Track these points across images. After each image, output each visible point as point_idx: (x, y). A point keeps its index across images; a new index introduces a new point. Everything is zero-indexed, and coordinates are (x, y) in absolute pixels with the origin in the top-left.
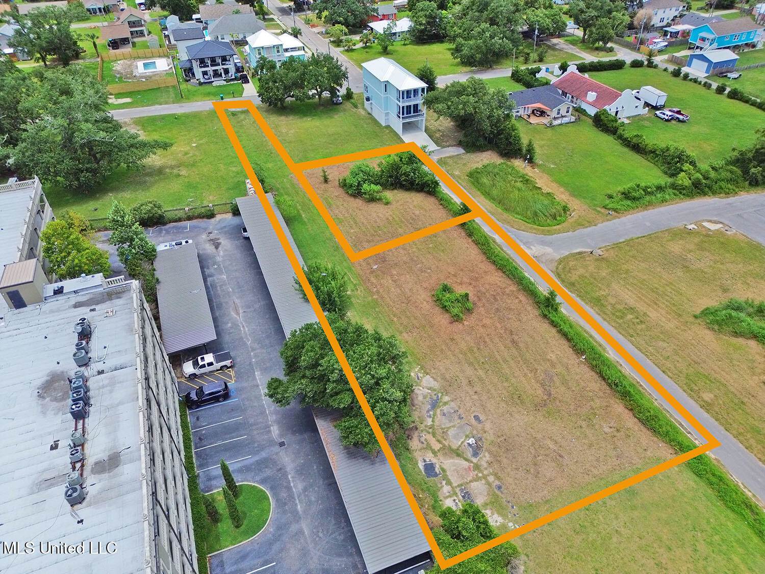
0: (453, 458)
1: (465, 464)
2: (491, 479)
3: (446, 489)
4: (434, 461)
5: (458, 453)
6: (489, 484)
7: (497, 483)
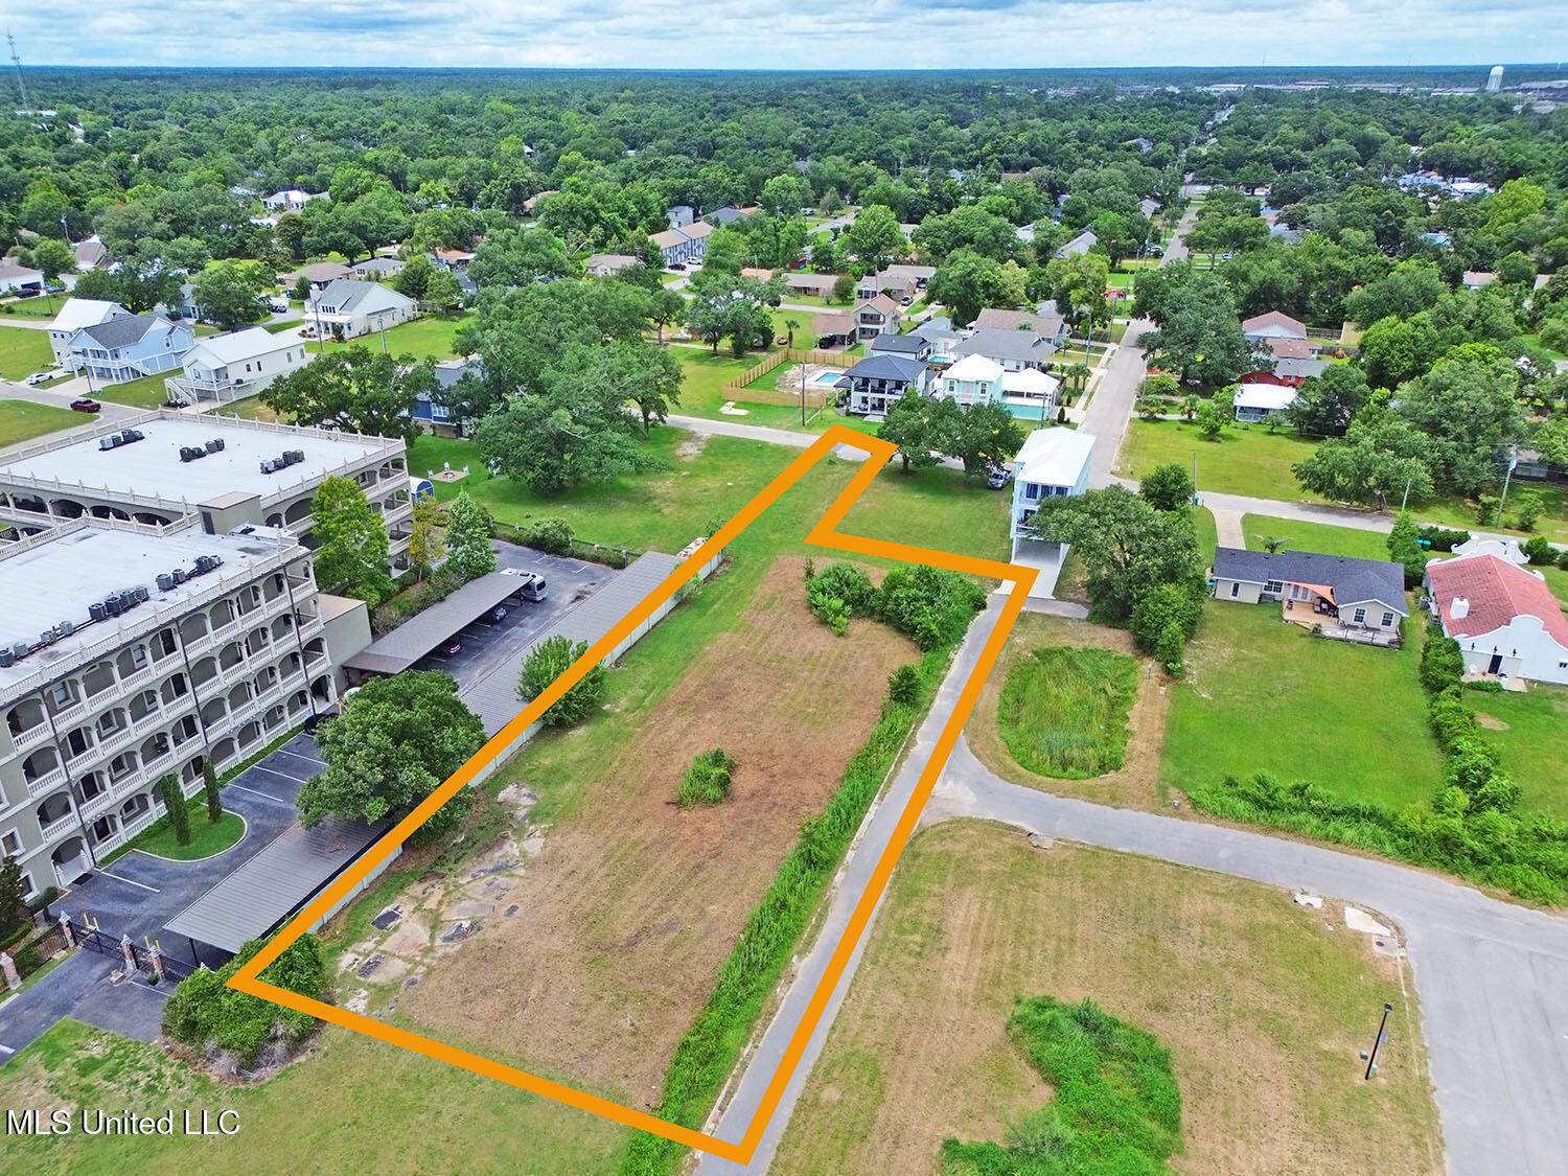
0: (424, 925)
1: (424, 937)
2: (421, 969)
3: (369, 945)
4: (404, 915)
5: (435, 924)
6: (409, 972)
7: (419, 978)
